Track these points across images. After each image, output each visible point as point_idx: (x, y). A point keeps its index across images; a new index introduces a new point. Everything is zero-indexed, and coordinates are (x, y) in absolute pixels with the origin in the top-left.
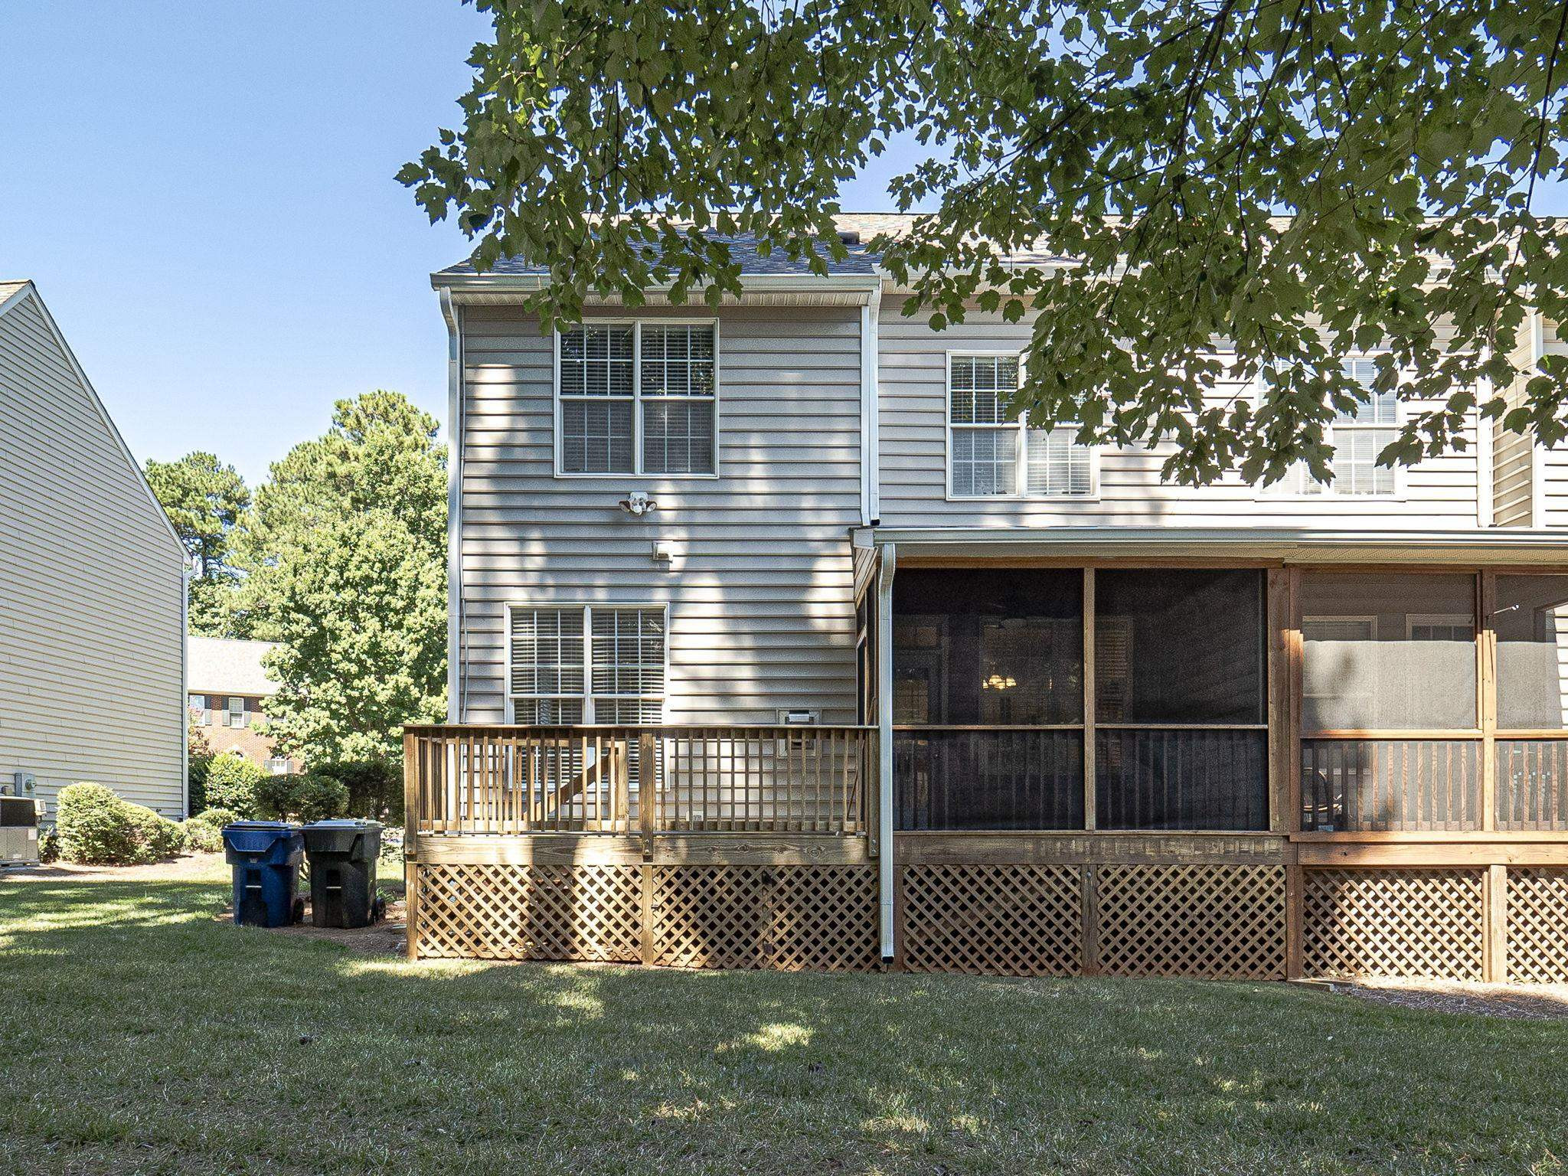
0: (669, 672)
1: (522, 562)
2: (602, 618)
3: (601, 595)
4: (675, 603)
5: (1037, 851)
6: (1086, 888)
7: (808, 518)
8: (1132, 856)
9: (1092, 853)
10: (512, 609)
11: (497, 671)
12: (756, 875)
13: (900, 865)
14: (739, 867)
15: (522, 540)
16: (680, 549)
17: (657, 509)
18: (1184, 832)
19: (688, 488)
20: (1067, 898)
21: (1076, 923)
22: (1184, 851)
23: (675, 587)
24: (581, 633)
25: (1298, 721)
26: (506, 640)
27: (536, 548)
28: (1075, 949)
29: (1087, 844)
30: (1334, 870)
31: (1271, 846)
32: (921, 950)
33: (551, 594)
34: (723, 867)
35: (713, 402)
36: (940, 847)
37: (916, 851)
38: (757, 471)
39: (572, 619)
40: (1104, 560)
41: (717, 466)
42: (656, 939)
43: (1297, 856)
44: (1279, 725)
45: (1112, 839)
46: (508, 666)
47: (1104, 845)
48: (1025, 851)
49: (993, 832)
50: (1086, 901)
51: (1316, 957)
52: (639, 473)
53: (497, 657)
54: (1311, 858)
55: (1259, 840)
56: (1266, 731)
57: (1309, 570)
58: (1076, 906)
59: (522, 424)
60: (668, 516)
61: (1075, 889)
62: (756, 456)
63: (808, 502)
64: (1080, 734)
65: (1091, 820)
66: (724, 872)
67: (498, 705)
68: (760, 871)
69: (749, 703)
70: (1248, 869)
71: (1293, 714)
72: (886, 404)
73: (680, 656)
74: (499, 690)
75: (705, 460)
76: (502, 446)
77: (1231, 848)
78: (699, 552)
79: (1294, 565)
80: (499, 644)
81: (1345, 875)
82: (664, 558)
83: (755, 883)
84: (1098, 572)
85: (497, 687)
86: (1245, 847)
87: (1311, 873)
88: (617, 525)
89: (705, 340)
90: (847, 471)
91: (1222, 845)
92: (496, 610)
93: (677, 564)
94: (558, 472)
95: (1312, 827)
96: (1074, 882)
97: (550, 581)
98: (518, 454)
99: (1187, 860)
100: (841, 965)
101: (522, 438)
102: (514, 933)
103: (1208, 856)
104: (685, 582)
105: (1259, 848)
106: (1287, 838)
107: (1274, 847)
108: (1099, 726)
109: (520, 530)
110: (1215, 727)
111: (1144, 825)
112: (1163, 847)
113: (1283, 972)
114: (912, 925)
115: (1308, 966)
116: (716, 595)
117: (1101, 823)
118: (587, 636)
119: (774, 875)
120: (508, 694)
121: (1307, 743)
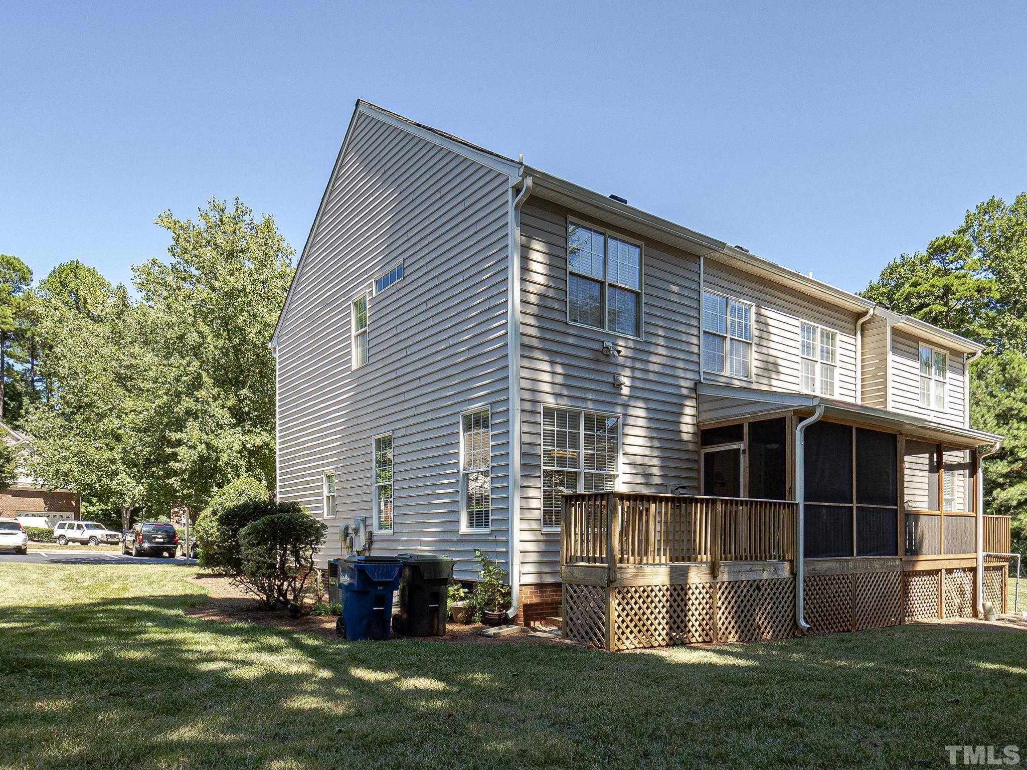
0: (621, 459)
1: (553, 378)
3: (589, 405)
4: (625, 415)
6: (853, 586)
7: (680, 373)
8: (865, 570)
9: (854, 568)
10: (544, 408)
11: (537, 450)
12: (755, 586)
14: (748, 582)
15: (553, 363)
16: (628, 382)
18: (878, 557)
19: (630, 344)
20: (848, 591)
21: (850, 604)
22: (877, 566)
23: (625, 406)
24: (579, 429)
26: (541, 429)
27: (559, 369)
28: (850, 616)
29: (853, 564)
33: (565, 401)
35: (640, 293)
38: (661, 341)
39: (573, 419)
41: (643, 334)
42: (718, 627)
43: (903, 566)
45: (860, 561)
46: (542, 447)
47: (857, 564)
48: (837, 568)
49: (829, 558)
50: (853, 592)
52: (607, 330)
53: (538, 440)
54: (906, 568)
55: (895, 560)
56: (897, 510)
58: (850, 595)
59: (550, 282)
60: (620, 360)
61: (850, 587)
62: (661, 332)
63: (680, 364)
65: (855, 552)
66: (743, 585)
67: (539, 474)
68: (756, 583)
69: (657, 480)
70: (892, 574)
73: (629, 449)
74: (539, 463)
76: (541, 295)
77: (888, 564)
79: (903, 434)
80: (538, 431)
82: (620, 386)
83: (754, 590)
85: (538, 461)
86: (891, 563)
88: (597, 361)
90: (695, 349)
91: (886, 562)
92: (537, 408)
93: (625, 391)
94: (569, 320)
96: (850, 582)
97: (565, 392)
98: (549, 303)
99: (878, 571)
101: (552, 292)
103: (883, 568)
104: (632, 403)
105: (894, 564)
106: (901, 559)
108: (857, 505)
109: (553, 355)
110: (886, 507)
112: (872, 564)
116: (643, 413)
118: (583, 432)
119: (760, 585)
120: (542, 467)
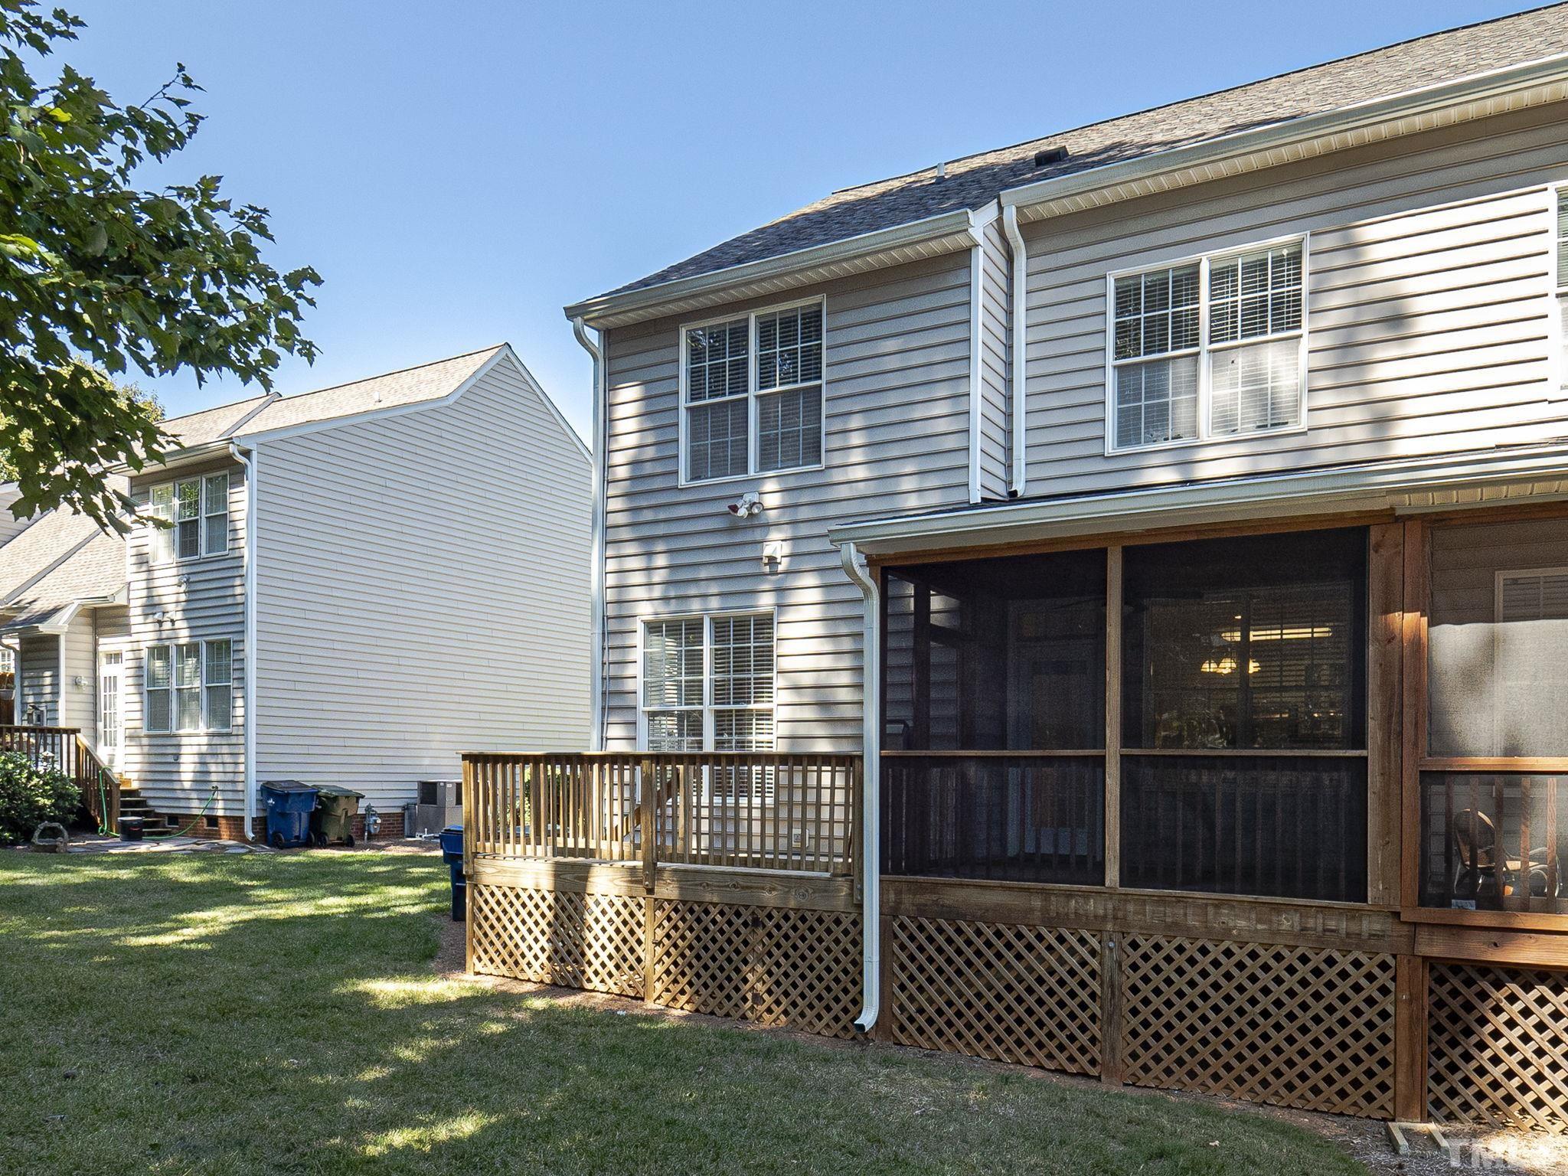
0: (779, 682)
1: (649, 576)
2: (720, 626)
3: (714, 603)
4: (781, 606)
5: (1045, 910)
6: (1107, 962)
8: (1168, 927)
9: (1115, 918)
10: (645, 622)
11: (629, 685)
12: (746, 915)
13: (888, 914)
14: (731, 906)
15: (649, 554)
16: (786, 548)
17: (764, 510)
18: (1239, 897)
19: (792, 483)
20: (1083, 973)
21: (1095, 1008)
22: (1242, 923)
23: (780, 590)
24: (701, 643)
25: (1416, 745)
26: (637, 655)
27: (661, 561)
28: (1093, 1040)
29: (1110, 906)
30: (1486, 969)
31: (1370, 925)
32: (911, 1019)
33: (673, 606)
34: (715, 905)
35: (820, 386)
36: (934, 897)
37: (907, 899)
38: (857, 456)
39: (694, 628)
40: (1133, 535)
41: (823, 455)
42: (656, 977)
43: (1413, 940)
44: (1385, 752)
45: (1142, 901)
46: (640, 680)
47: (1131, 907)
48: (1032, 910)
50: (1107, 979)
51: (1452, 1093)
52: (752, 472)
53: (630, 670)
54: (1436, 947)
55: (1353, 915)
56: (1366, 759)
57: (1436, 522)
58: (1095, 986)
59: (650, 438)
60: (773, 515)
61: (1094, 963)
63: (907, 484)
64: (1101, 761)
65: (1112, 875)
66: (717, 910)
67: (630, 719)
68: (750, 911)
70: (1336, 955)
71: (1408, 731)
72: (1037, 351)
73: (787, 663)
74: (632, 704)
75: (814, 452)
76: (634, 463)
77: (1311, 923)
78: (805, 550)
79: (1411, 517)
80: (631, 658)
81: (1503, 976)
82: (772, 560)
83: (745, 924)
84: (1126, 551)
85: (629, 701)
86: (1332, 924)
87: (1442, 970)
89: (813, 321)
90: (951, 443)
91: (1297, 918)
92: (629, 625)
93: (784, 565)
94: (682, 481)
95: (1443, 902)
96: (1093, 953)
97: (672, 593)
98: (648, 469)
99: (1246, 936)
100: (827, 1025)
101: (650, 453)
102: (543, 958)
103: (1278, 932)
104: (788, 585)
105: (1354, 927)
106: (1397, 915)
107: (1377, 927)
108: (1126, 751)
111: (1189, 883)
112: (1210, 917)
113: (1389, 1106)
114: (903, 988)
115: (1438, 1104)
116: (816, 595)
117: (1129, 877)
118: (707, 647)
119: (762, 915)
120: (641, 708)
121: (1428, 777)
